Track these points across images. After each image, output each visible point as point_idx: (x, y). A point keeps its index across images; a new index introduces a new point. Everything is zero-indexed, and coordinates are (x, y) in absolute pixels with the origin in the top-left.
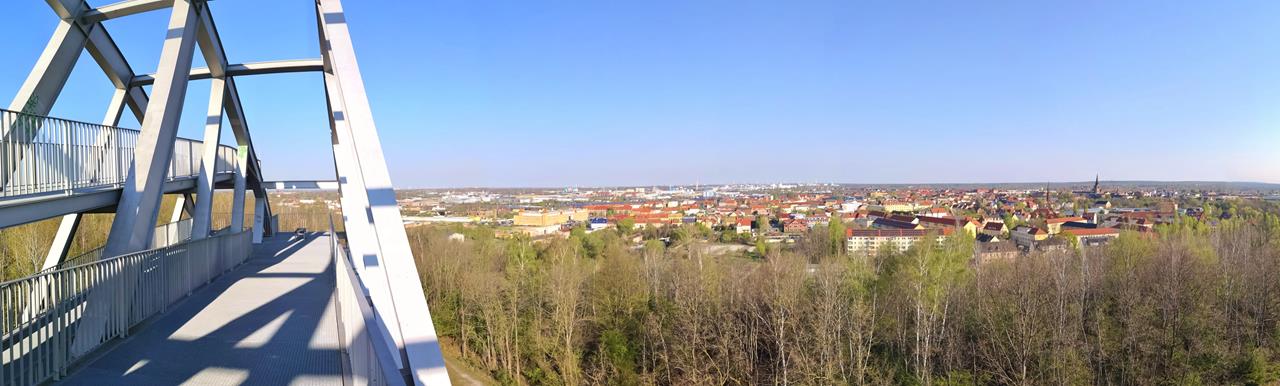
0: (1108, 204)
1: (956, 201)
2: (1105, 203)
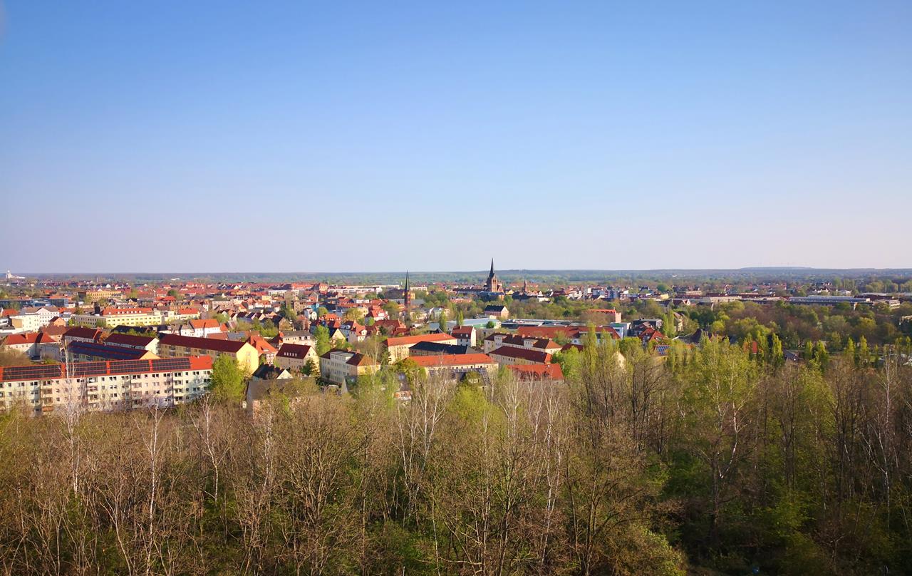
0: (505, 312)
1: (245, 305)
2: (500, 309)
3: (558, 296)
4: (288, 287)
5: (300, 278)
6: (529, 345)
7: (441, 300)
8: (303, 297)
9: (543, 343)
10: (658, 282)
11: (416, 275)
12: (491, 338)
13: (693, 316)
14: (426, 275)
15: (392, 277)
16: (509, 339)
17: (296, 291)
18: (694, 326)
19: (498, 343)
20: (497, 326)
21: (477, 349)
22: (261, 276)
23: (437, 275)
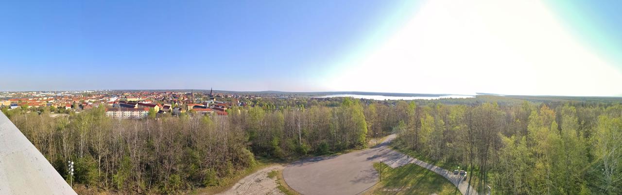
1: (156, 97)
2: (214, 99)
3: (226, 97)
4: (165, 93)
5: (168, 91)
6: (220, 107)
7: (200, 96)
8: (169, 95)
9: (223, 107)
10: (246, 94)
11: (194, 90)
12: (212, 105)
13: (253, 101)
14: (197, 90)
15: (188, 90)
16: (216, 106)
17: (167, 94)
18: (253, 103)
19: (213, 106)
20: (213, 103)
21: (209, 108)
22: (160, 90)
23: (199, 90)
